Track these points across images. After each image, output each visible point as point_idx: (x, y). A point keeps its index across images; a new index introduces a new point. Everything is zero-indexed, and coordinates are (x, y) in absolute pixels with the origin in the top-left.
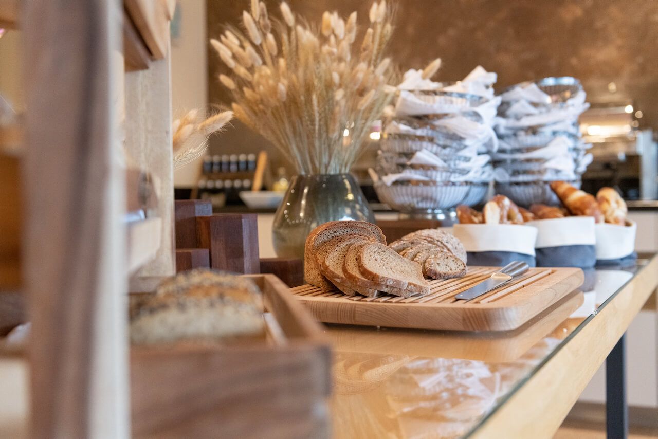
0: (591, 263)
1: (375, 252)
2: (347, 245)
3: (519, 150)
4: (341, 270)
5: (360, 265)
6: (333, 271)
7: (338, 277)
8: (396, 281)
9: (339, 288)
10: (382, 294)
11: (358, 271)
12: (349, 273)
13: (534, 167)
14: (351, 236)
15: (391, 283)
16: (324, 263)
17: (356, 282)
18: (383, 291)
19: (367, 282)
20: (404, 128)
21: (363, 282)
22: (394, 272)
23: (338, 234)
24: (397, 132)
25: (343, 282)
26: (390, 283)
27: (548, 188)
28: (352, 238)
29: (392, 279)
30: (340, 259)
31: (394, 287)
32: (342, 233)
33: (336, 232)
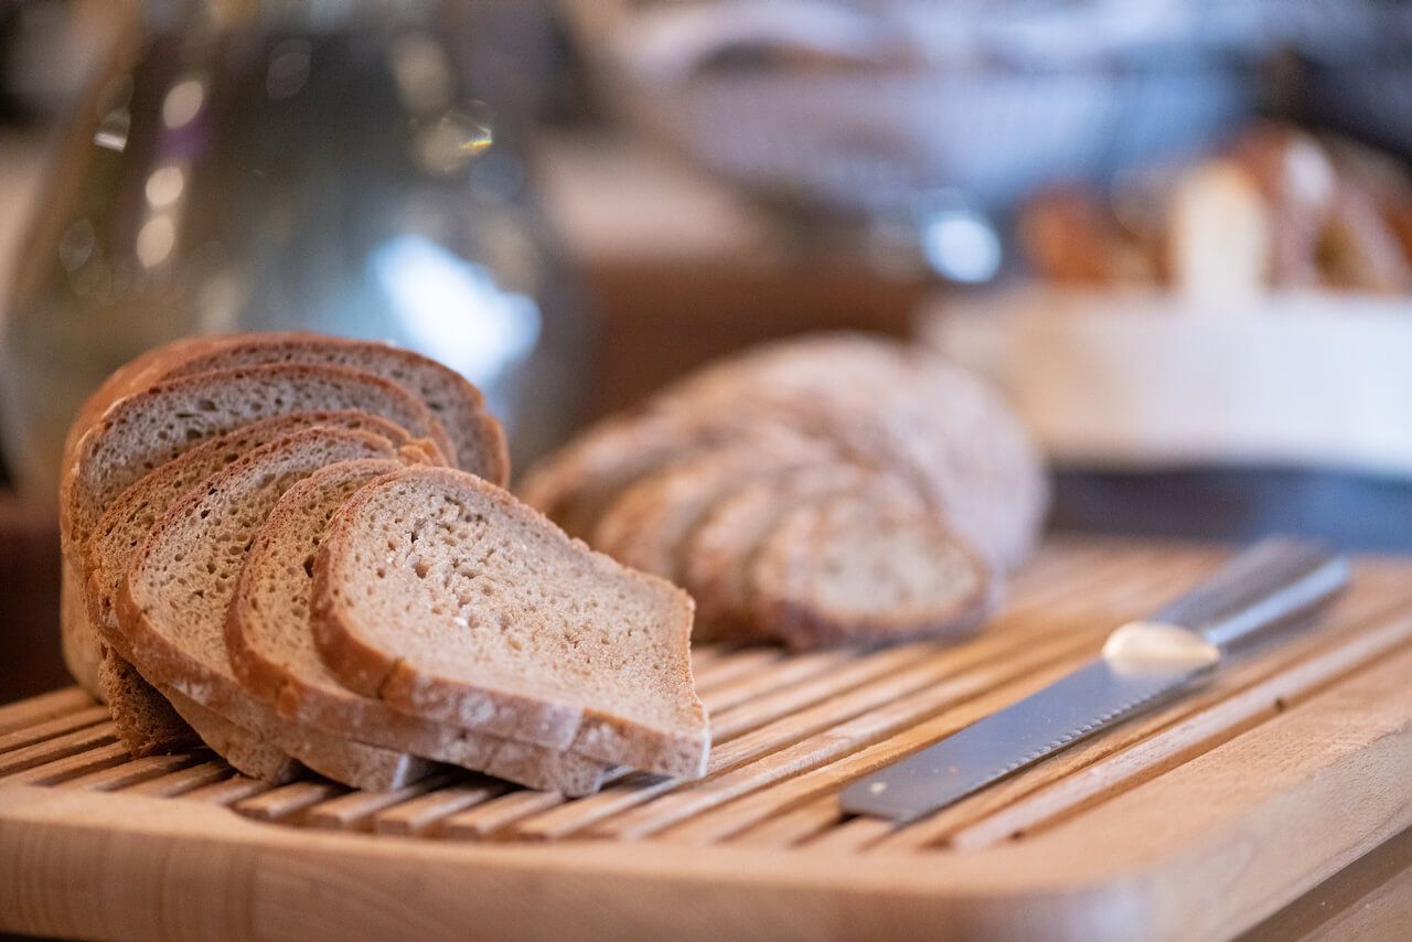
1: (420, 524)
2: (267, 480)
4: (218, 634)
5: (320, 605)
6: (169, 639)
7: (195, 677)
8: (512, 702)
9: (205, 737)
10: (437, 777)
11: (307, 640)
12: (251, 654)
14: (299, 429)
15: (486, 713)
16: (122, 588)
17: (290, 706)
18: (440, 756)
19: (350, 706)
21: (330, 708)
22: (516, 646)
23: (223, 417)
25: (222, 701)
26: (480, 715)
28: (299, 439)
29: (493, 695)
30: (221, 565)
31: (503, 741)
32: (247, 412)
33: (210, 406)
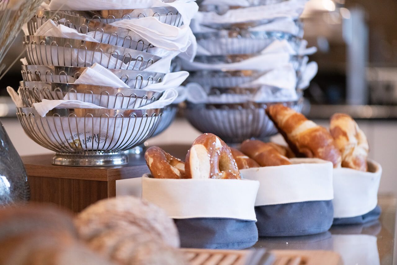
0: (327, 225)
3: (220, 58)
13: (241, 82)
20: (66, 30)
24: (56, 35)
27: (262, 112)
